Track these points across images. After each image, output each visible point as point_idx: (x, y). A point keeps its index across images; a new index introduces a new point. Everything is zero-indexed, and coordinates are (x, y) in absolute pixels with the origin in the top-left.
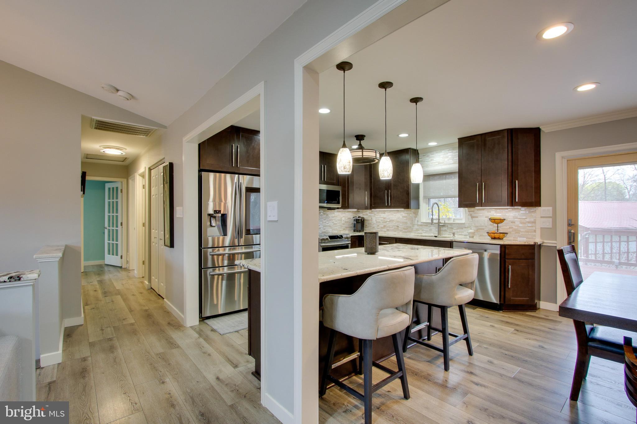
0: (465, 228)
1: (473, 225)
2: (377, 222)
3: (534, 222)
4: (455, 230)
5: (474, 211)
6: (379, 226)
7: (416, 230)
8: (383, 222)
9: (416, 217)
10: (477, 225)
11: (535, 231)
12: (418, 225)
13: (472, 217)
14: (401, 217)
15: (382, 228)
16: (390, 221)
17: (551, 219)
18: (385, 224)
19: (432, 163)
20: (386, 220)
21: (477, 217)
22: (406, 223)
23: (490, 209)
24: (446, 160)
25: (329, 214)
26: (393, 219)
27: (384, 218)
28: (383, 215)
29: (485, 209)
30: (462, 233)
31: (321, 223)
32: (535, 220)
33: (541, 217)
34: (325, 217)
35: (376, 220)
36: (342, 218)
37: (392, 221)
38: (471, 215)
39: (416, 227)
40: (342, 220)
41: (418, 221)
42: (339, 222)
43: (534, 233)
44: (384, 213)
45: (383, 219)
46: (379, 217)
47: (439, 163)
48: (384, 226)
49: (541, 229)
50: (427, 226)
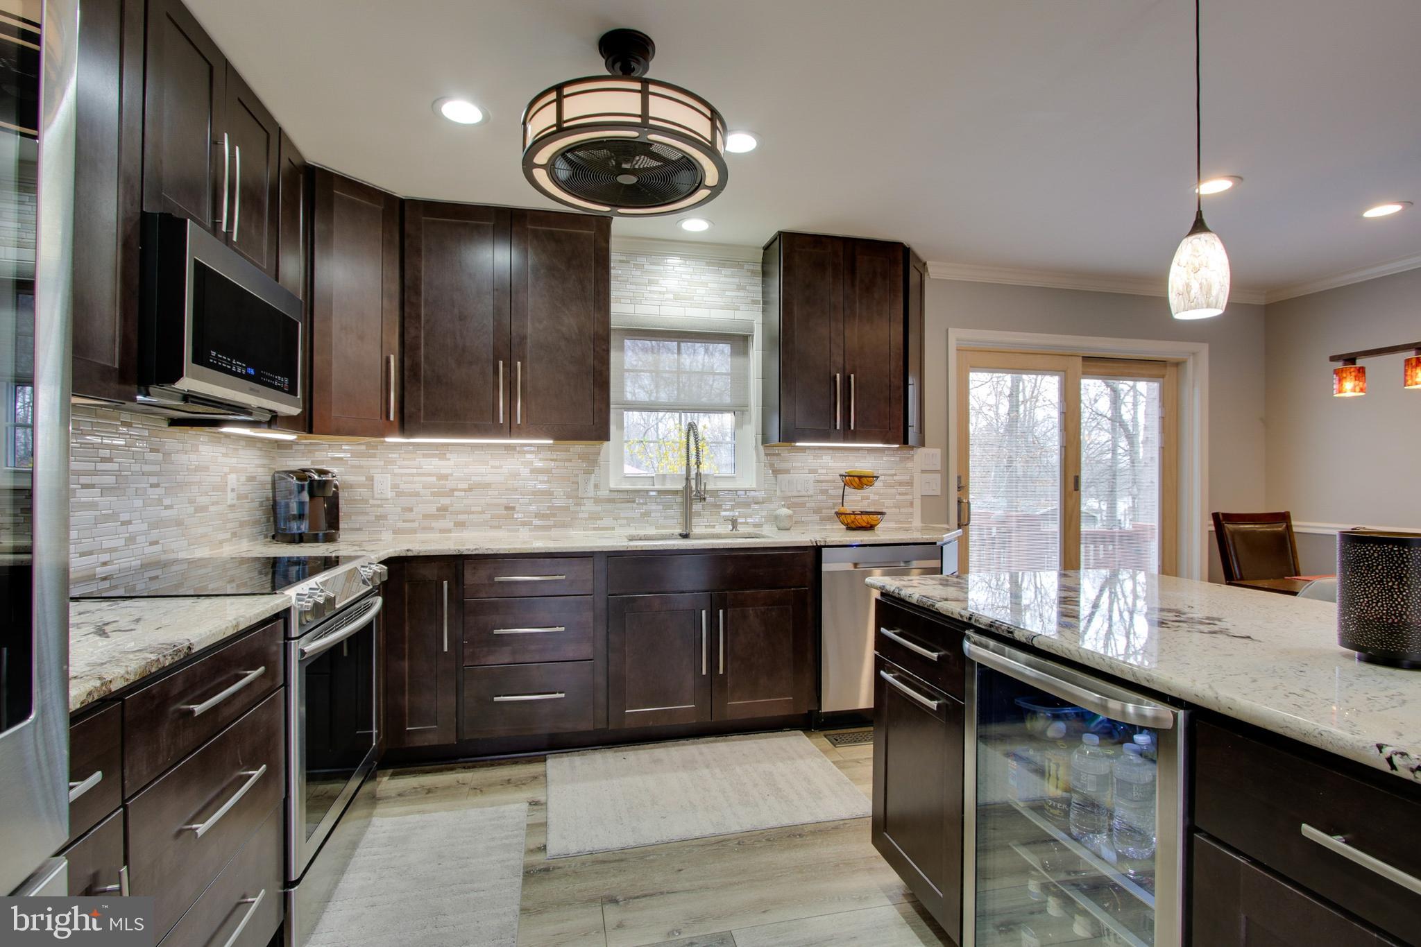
0: (756, 503)
1: (778, 493)
2: (399, 494)
3: (910, 483)
4: (725, 510)
5: (778, 455)
6: (411, 510)
7: (590, 518)
8: (433, 494)
9: (589, 472)
10: (789, 494)
11: (912, 504)
12: (597, 501)
13: (776, 472)
14: (525, 472)
15: (426, 516)
16: (470, 489)
17: (938, 476)
18: (445, 501)
19: (651, 292)
20: (450, 484)
21: (787, 471)
22: (549, 493)
23: (820, 448)
24: (701, 291)
25: (178, 451)
26: (488, 479)
27: (444, 477)
28: (435, 461)
29: (809, 448)
30: (749, 520)
31: (138, 503)
32: (912, 477)
33: (923, 471)
34: (157, 468)
35: (395, 487)
36: (226, 474)
37: (486, 486)
38: (772, 465)
39: (589, 506)
40: (229, 490)
41: (596, 486)
42: (215, 499)
43: (910, 510)
44: (442, 457)
45: (434, 479)
46: (415, 471)
47: (677, 297)
48: (443, 509)
49: (921, 499)
50: (634, 502)
